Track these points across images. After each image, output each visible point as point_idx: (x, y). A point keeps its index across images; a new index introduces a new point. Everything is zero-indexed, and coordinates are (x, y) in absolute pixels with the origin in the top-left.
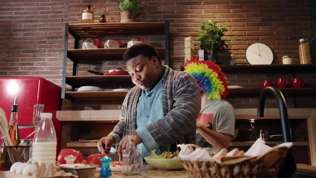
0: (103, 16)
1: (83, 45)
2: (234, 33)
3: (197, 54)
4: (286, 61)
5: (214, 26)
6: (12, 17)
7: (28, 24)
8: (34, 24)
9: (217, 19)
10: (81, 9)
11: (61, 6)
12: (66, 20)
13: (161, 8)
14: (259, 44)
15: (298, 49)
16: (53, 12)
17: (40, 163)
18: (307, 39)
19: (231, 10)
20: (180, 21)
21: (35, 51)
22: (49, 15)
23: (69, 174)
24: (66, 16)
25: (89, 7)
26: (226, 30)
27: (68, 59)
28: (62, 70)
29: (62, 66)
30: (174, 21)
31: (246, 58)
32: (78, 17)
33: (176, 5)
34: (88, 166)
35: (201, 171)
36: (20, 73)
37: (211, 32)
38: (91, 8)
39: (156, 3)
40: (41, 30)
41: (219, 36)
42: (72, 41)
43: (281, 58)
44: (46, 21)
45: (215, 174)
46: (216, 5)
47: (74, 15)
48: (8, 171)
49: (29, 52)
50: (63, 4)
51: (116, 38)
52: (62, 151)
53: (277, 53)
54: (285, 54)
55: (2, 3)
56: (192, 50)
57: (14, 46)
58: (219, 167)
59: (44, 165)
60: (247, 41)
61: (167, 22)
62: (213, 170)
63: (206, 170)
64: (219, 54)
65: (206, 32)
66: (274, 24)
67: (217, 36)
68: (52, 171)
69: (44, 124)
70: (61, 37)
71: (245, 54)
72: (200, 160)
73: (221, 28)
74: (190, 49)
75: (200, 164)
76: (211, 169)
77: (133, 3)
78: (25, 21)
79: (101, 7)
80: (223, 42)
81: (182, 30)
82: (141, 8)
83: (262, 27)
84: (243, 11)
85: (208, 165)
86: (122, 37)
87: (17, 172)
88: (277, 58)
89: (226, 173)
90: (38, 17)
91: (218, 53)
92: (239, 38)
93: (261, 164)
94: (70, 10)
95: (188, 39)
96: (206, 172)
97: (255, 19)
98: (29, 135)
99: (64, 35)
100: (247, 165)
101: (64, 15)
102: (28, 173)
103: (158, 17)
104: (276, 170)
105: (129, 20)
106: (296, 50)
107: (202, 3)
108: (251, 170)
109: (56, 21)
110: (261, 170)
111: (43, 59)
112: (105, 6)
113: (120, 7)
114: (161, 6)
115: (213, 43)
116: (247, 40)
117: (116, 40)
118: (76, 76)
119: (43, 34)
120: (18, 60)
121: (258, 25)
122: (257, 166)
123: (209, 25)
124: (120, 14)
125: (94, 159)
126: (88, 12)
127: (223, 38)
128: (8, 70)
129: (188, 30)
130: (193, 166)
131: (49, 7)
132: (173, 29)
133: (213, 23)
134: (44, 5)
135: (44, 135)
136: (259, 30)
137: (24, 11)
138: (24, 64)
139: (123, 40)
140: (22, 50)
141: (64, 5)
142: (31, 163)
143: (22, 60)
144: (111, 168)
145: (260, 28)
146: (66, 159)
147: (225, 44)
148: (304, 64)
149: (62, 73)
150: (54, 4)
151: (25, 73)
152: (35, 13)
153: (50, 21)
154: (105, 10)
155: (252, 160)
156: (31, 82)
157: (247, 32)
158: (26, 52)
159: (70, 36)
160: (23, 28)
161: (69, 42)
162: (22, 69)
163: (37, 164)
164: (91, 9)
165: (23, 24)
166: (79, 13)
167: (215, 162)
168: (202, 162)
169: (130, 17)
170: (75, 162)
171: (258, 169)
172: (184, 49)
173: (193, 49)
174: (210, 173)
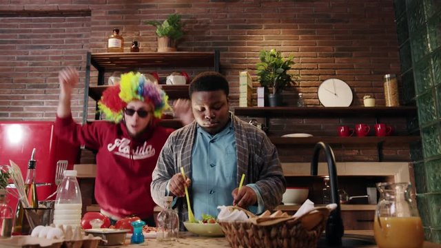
0: (136, 43)
1: (109, 80)
2: (304, 65)
3: (256, 92)
4: (368, 102)
5: (278, 57)
6: (16, 41)
7: (37, 51)
8: (45, 50)
9: (282, 48)
10: (107, 32)
11: (81, 27)
12: (87, 46)
13: (211, 33)
14: (334, 80)
15: (383, 86)
16: (70, 36)
17: (65, 227)
18: (394, 75)
19: (300, 36)
20: (235, 50)
21: (46, 86)
22: (65, 39)
23: (98, 238)
24: (87, 41)
25: (117, 31)
26: (293, 63)
27: (89, 97)
28: (82, 112)
29: (82, 106)
30: (227, 50)
31: (318, 98)
32: (103, 43)
33: (230, 28)
34: (118, 231)
35: (238, 233)
36: (26, 115)
37: (272, 65)
38: (120, 31)
39: (204, 27)
40: (54, 58)
41: (283, 70)
42: (94, 74)
43: (362, 98)
44: (60, 47)
45: (253, 236)
46: (281, 30)
47: (97, 41)
48: (29, 236)
49: (38, 87)
50: (83, 25)
51: (151, 71)
52: (86, 215)
53: (357, 92)
54: (367, 93)
55: (3, 23)
56: (248, 87)
57: (18, 78)
58: (256, 228)
59: (70, 229)
60: (320, 77)
61: (218, 52)
62: (250, 231)
63: (243, 232)
64: (284, 93)
65: (266, 64)
66: (354, 55)
67: (281, 70)
68: (80, 234)
69: (68, 183)
70: (80, 68)
71: (317, 93)
72: (237, 222)
73: (287, 59)
74: (246, 86)
75: (237, 225)
76: (248, 231)
77: (175, 26)
78: (32, 47)
79: (133, 30)
80: (289, 78)
81: (236, 62)
82: (185, 33)
83: (339, 59)
84: (315, 38)
85: (246, 226)
86: (159, 70)
87: (40, 236)
88: (357, 99)
89: (263, 235)
90: (51, 42)
91: (283, 91)
92: (309, 72)
93: (299, 226)
94: (92, 34)
95: (244, 73)
96: (243, 234)
97: (330, 48)
98: (50, 196)
99: (84, 66)
100: (285, 226)
101: (84, 40)
102: (53, 236)
103: (207, 44)
104: (317, 232)
105: (169, 48)
106: (381, 88)
107: (264, 27)
108: (288, 232)
109: (74, 47)
110: (299, 232)
111: (56, 96)
112: (138, 29)
113: (157, 31)
114: (211, 31)
115: (276, 79)
116: (319, 75)
117: (152, 74)
118: (100, 120)
119: (56, 64)
120: (23, 98)
121: (334, 55)
122: (295, 227)
123: (271, 55)
124: (157, 40)
125: (124, 223)
126: (116, 37)
127: (288, 72)
128: (10, 110)
129: (245, 62)
130: (230, 228)
131: (65, 28)
132: (226, 60)
133: (275, 53)
134: (59, 26)
135: (68, 196)
136: (334, 62)
137: (32, 34)
138: (31, 103)
139: (161, 73)
140: (29, 84)
141: (85, 27)
142: (54, 226)
143: (28, 98)
144: (145, 233)
145: (337, 60)
146: (91, 223)
147: (291, 80)
148: (390, 106)
149: (81, 116)
150: (72, 25)
151: (31, 115)
152: (47, 37)
153: (65, 47)
154: (139, 35)
155: (289, 222)
156: (42, 128)
157: (319, 64)
158: (34, 87)
159: (92, 67)
160: (30, 55)
161: (91, 75)
162: (28, 109)
163: (61, 227)
164: (120, 34)
165: (30, 51)
166: (103, 37)
167: (252, 224)
168: (239, 224)
169: (170, 45)
170: (102, 227)
171: (296, 230)
172: (238, 85)
173: (251, 86)
174: (247, 234)
